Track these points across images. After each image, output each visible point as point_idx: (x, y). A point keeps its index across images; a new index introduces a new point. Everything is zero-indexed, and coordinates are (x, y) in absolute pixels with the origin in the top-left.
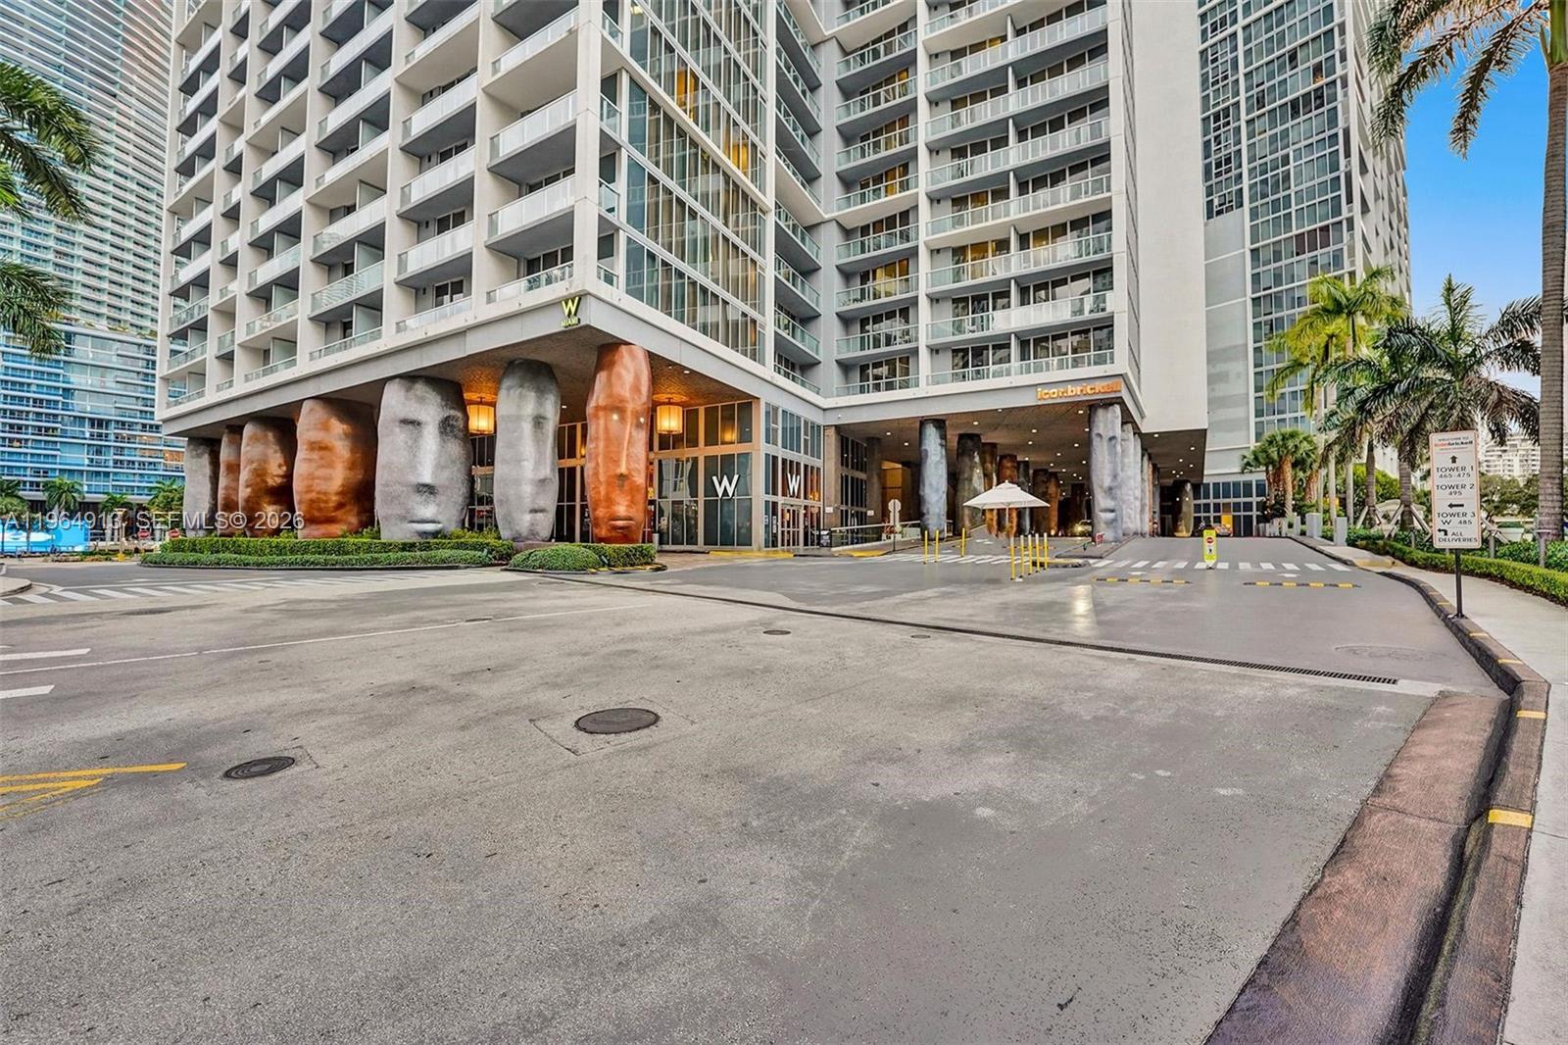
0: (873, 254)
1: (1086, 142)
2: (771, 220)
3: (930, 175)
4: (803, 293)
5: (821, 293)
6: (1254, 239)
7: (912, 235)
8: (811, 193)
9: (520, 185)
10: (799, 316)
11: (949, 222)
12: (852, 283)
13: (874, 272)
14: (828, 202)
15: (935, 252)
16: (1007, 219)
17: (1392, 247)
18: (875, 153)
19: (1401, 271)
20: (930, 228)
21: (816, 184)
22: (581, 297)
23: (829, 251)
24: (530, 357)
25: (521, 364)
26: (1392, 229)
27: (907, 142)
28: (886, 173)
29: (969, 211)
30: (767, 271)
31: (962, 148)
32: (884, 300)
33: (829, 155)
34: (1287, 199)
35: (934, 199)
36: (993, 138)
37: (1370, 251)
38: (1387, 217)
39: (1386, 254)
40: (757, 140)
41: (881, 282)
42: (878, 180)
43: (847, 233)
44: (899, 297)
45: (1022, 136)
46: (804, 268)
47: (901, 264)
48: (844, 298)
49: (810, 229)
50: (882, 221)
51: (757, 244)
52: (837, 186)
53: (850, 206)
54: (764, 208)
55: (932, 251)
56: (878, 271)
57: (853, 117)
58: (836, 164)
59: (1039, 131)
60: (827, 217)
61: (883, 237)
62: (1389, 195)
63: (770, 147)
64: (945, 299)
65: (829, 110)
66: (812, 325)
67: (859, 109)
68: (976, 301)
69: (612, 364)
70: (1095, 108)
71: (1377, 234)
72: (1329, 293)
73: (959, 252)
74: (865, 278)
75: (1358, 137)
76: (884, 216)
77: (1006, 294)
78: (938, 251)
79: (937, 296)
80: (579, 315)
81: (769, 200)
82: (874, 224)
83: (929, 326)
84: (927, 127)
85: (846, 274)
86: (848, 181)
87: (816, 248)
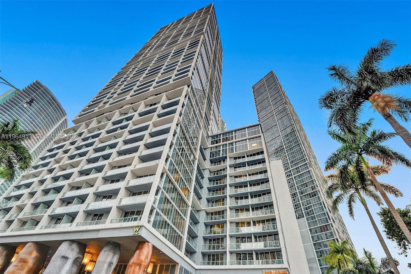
0: (214, 221)
1: (267, 201)
2: (190, 209)
3: (229, 203)
4: (194, 229)
5: (199, 230)
6: (309, 227)
7: (225, 217)
8: (199, 202)
9: (131, 192)
10: (192, 236)
11: (235, 215)
12: (207, 228)
13: (214, 226)
14: (203, 205)
15: (231, 223)
16: (249, 217)
17: (344, 232)
18: (216, 195)
19: (349, 239)
20: (230, 216)
21: (200, 200)
22: (141, 227)
23: (202, 218)
24: (116, 241)
25: (112, 243)
26: (342, 227)
27: (224, 194)
28: (219, 200)
29: (240, 213)
30: (187, 222)
31: (238, 197)
32: (216, 235)
33: (205, 194)
34: (314, 216)
35: (231, 209)
36: (245, 196)
37: (339, 233)
38: (339, 224)
39: (343, 234)
40: (189, 189)
41: (216, 229)
42: (216, 201)
43: (207, 214)
44: (221, 234)
45: (252, 197)
46: (195, 222)
47: (222, 225)
48: (205, 232)
49: (198, 211)
50: (217, 212)
51: (185, 214)
52: (206, 201)
53: (209, 207)
54: (189, 205)
55: (230, 222)
56: (215, 225)
57: (211, 186)
58: (206, 196)
59: (256, 196)
60: (203, 209)
61: (217, 216)
62: (338, 218)
63: (192, 191)
64: (234, 237)
65: (206, 183)
66: (196, 239)
67: (212, 185)
68: (242, 238)
69: (142, 248)
70: (268, 193)
71: (339, 228)
72: (334, 246)
73: (237, 224)
74: (211, 227)
75: (326, 204)
76: (217, 211)
77: (251, 238)
78: (232, 222)
79: (232, 236)
80: (138, 232)
81: (190, 204)
82: (215, 212)
83: (229, 244)
84: (229, 191)
85: (206, 225)
86: (209, 200)
87: (199, 217)
